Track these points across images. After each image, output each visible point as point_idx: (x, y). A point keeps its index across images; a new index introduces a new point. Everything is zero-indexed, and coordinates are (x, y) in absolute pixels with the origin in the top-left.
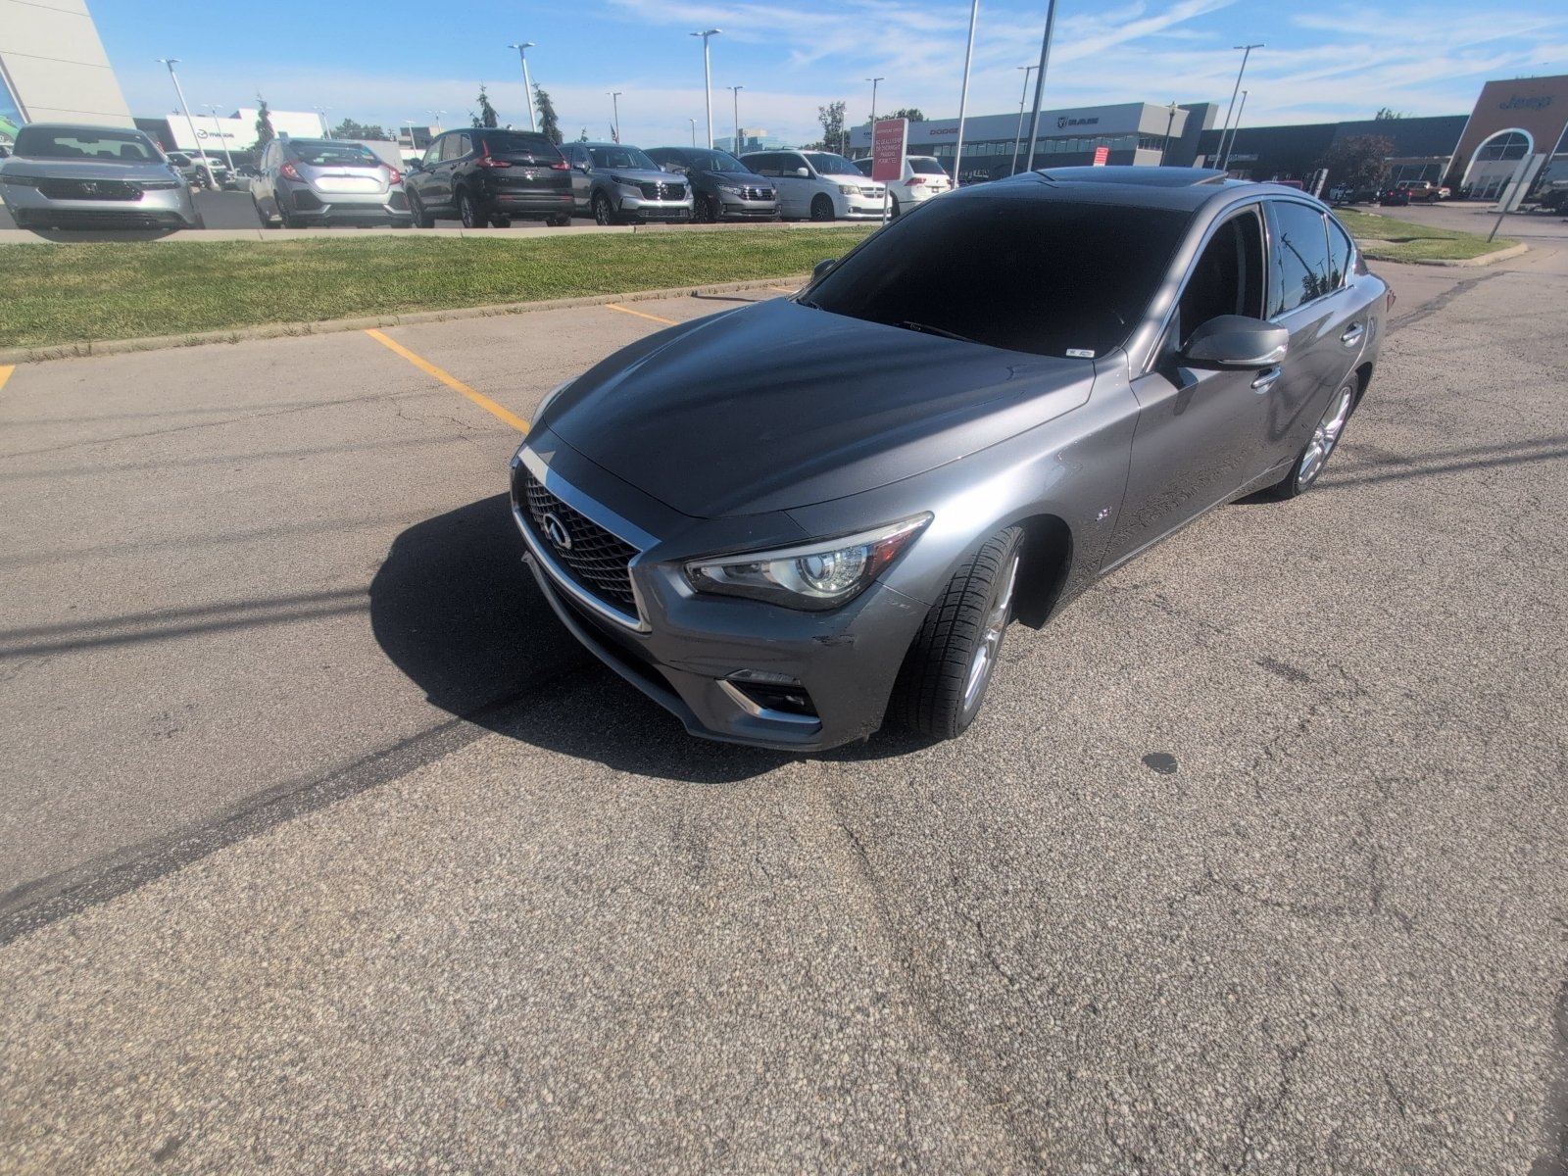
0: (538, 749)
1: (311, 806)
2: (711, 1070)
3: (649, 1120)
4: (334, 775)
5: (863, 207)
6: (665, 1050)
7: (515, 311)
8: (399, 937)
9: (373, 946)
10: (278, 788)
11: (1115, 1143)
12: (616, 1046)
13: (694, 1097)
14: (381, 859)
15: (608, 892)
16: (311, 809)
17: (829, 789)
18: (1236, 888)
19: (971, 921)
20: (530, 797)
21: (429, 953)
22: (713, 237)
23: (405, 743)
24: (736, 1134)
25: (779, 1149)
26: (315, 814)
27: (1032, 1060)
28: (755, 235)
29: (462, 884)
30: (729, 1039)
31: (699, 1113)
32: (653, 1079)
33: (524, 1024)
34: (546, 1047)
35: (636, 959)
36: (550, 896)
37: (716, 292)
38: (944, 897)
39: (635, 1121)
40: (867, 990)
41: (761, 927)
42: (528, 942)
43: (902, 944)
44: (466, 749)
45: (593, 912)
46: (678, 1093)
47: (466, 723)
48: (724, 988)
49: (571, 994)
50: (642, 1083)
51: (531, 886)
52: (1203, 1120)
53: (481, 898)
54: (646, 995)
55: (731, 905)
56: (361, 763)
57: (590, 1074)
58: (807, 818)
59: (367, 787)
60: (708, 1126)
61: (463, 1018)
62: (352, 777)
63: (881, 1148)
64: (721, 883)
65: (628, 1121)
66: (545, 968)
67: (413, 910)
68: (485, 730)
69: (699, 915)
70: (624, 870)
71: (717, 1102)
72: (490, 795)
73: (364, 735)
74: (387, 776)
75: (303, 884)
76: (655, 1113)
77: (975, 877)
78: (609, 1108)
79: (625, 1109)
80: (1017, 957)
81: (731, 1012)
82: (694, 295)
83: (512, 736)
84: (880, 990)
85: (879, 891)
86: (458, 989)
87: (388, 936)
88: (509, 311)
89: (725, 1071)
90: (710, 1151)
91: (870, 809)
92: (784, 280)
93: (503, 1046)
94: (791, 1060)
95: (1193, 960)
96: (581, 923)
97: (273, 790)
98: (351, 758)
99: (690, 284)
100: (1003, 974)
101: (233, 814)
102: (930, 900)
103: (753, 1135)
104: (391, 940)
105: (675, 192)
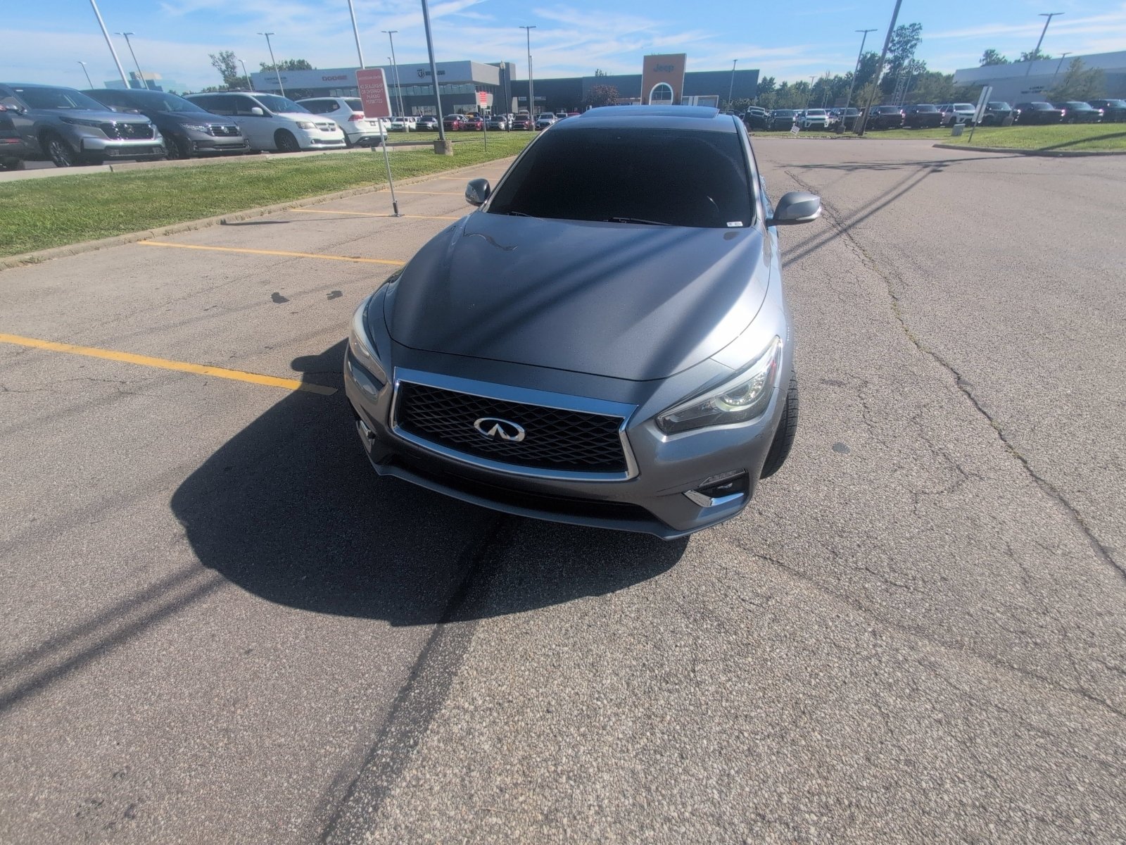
0: (530, 613)
1: (394, 769)
2: (859, 730)
3: (868, 781)
4: (383, 733)
5: (323, 138)
6: (829, 738)
7: (31, 261)
8: (600, 806)
9: (591, 827)
10: (339, 778)
11: (1010, 631)
12: (806, 758)
13: (870, 750)
14: (512, 765)
15: (692, 675)
16: (399, 772)
17: (726, 539)
18: (924, 493)
19: (862, 569)
20: (566, 649)
21: (634, 798)
22: (204, 170)
23: (415, 672)
24: (907, 752)
25: (930, 742)
26: (408, 775)
27: (952, 618)
28: (244, 167)
29: (596, 738)
30: (847, 707)
31: (882, 756)
32: (843, 758)
33: (747, 789)
34: (775, 791)
35: (754, 701)
36: (662, 702)
37: (243, 219)
38: (840, 565)
39: (862, 788)
40: (866, 634)
41: (788, 636)
42: (686, 740)
43: (850, 600)
44: (473, 644)
45: (699, 693)
46: (862, 755)
47: (450, 625)
48: (813, 682)
49: (749, 749)
50: (842, 765)
51: (643, 705)
52: (1020, 599)
53: (621, 736)
54: (785, 717)
55: (762, 635)
56: (395, 708)
57: (815, 783)
58: (736, 561)
59: (427, 721)
60: (893, 759)
61: (710, 819)
62: (402, 723)
63: (957, 704)
64: (742, 626)
65: (861, 792)
66: (716, 747)
67: (585, 780)
68: (472, 622)
69: (754, 651)
70: (684, 655)
71: (882, 743)
72: (536, 665)
73: (369, 685)
74: (434, 703)
75: (472, 832)
76: (866, 775)
77: (840, 547)
78: (845, 794)
79: (852, 786)
80: (897, 574)
81: (830, 692)
82: (223, 223)
83: (499, 615)
84: (870, 630)
85: (811, 579)
86: (684, 805)
87: (592, 812)
88: (25, 262)
89: (865, 725)
90: (909, 770)
91: (758, 539)
92: (298, 202)
93: (753, 813)
94: (882, 694)
95: (947, 534)
96: (701, 704)
97: (335, 783)
98: (381, 709)
99: (214, 214)
100: (901, 586)
101: (320, 830)
102: (836, 570)
103: (913, 745)
104: (597, 813)
105: (141, 131)
